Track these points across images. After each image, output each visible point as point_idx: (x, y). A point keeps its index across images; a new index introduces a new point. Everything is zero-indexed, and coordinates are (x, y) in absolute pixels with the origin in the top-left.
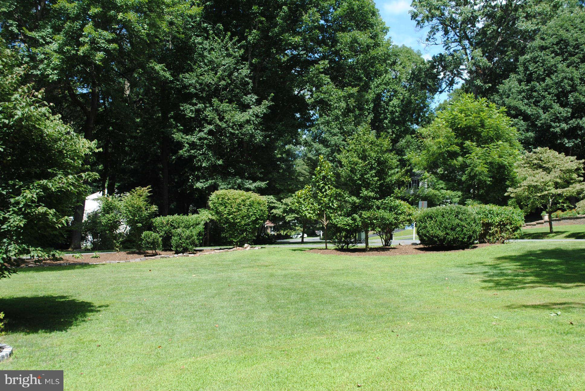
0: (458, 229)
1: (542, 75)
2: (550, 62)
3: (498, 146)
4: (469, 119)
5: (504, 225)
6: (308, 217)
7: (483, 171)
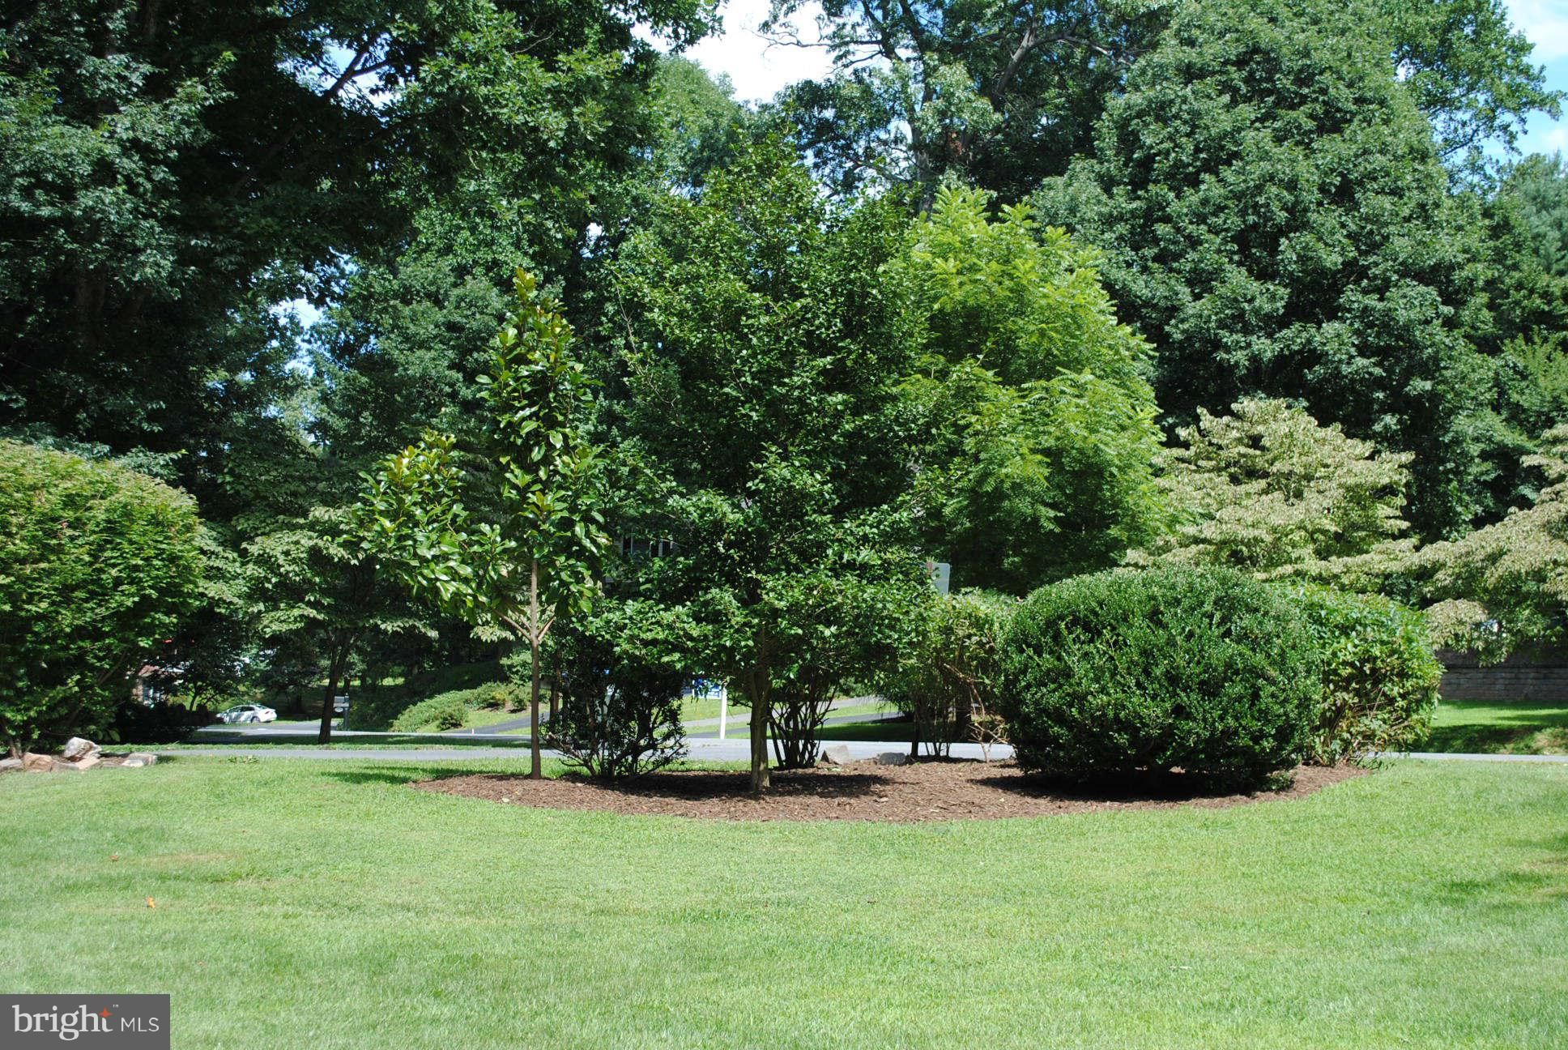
0: (1235, 689)
1: (1189, 165)
2: (1214, 119)
3: (1081, 390)
4: (976, 281)
5: (1377, 677)
6: (447, 596)
7: (1031, 481)
